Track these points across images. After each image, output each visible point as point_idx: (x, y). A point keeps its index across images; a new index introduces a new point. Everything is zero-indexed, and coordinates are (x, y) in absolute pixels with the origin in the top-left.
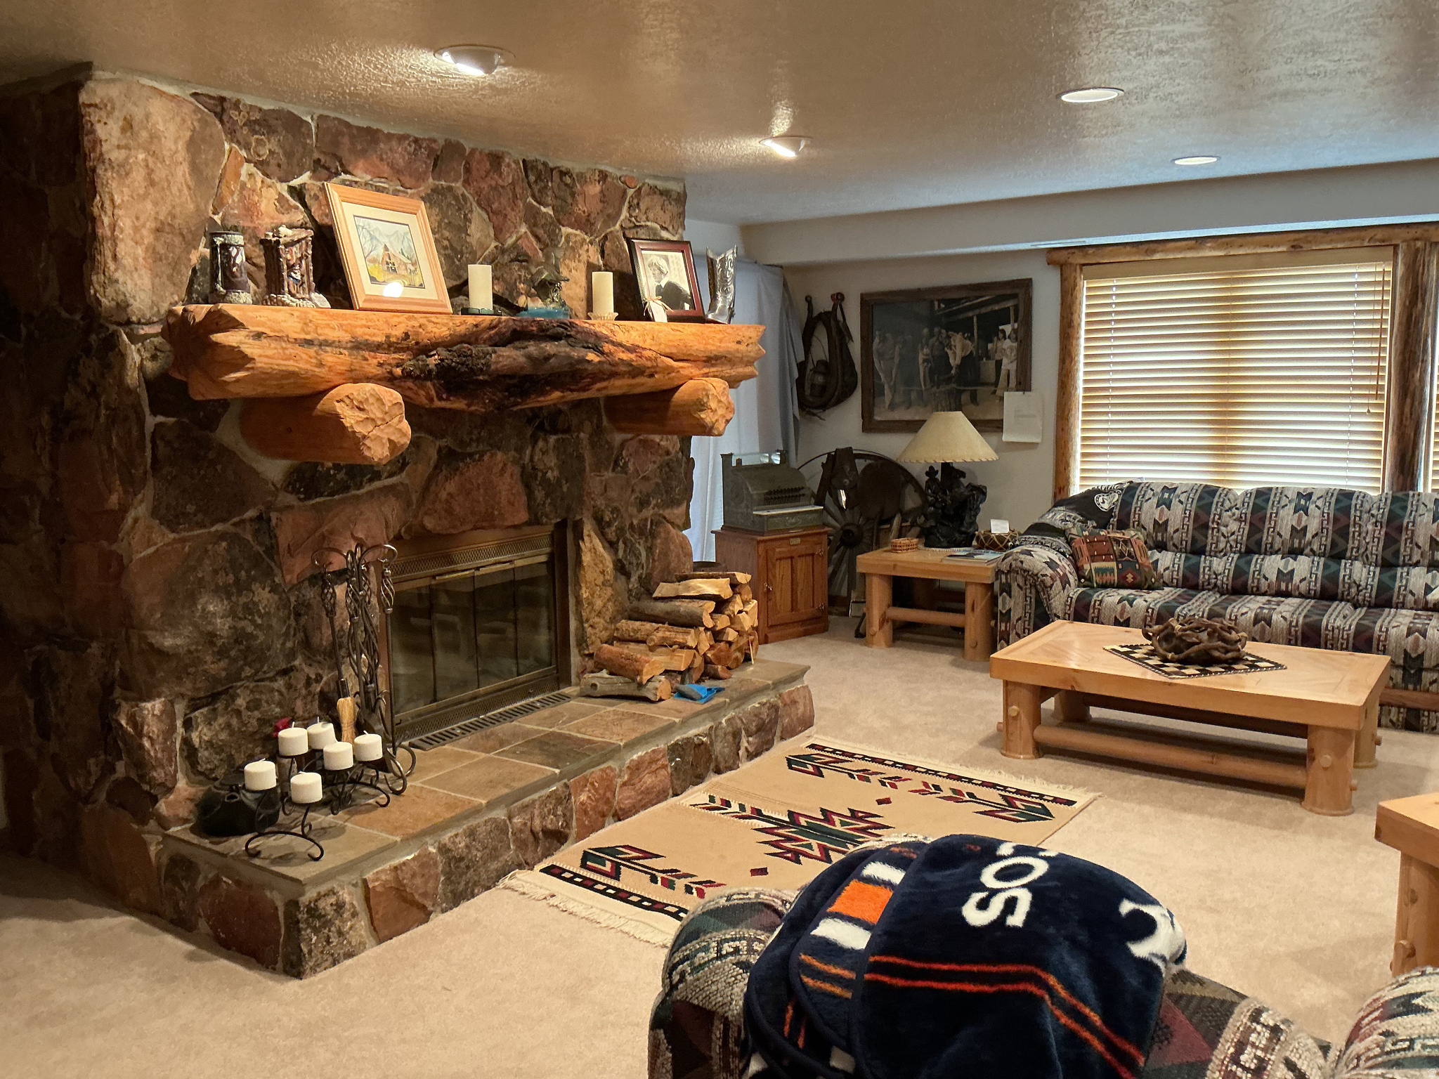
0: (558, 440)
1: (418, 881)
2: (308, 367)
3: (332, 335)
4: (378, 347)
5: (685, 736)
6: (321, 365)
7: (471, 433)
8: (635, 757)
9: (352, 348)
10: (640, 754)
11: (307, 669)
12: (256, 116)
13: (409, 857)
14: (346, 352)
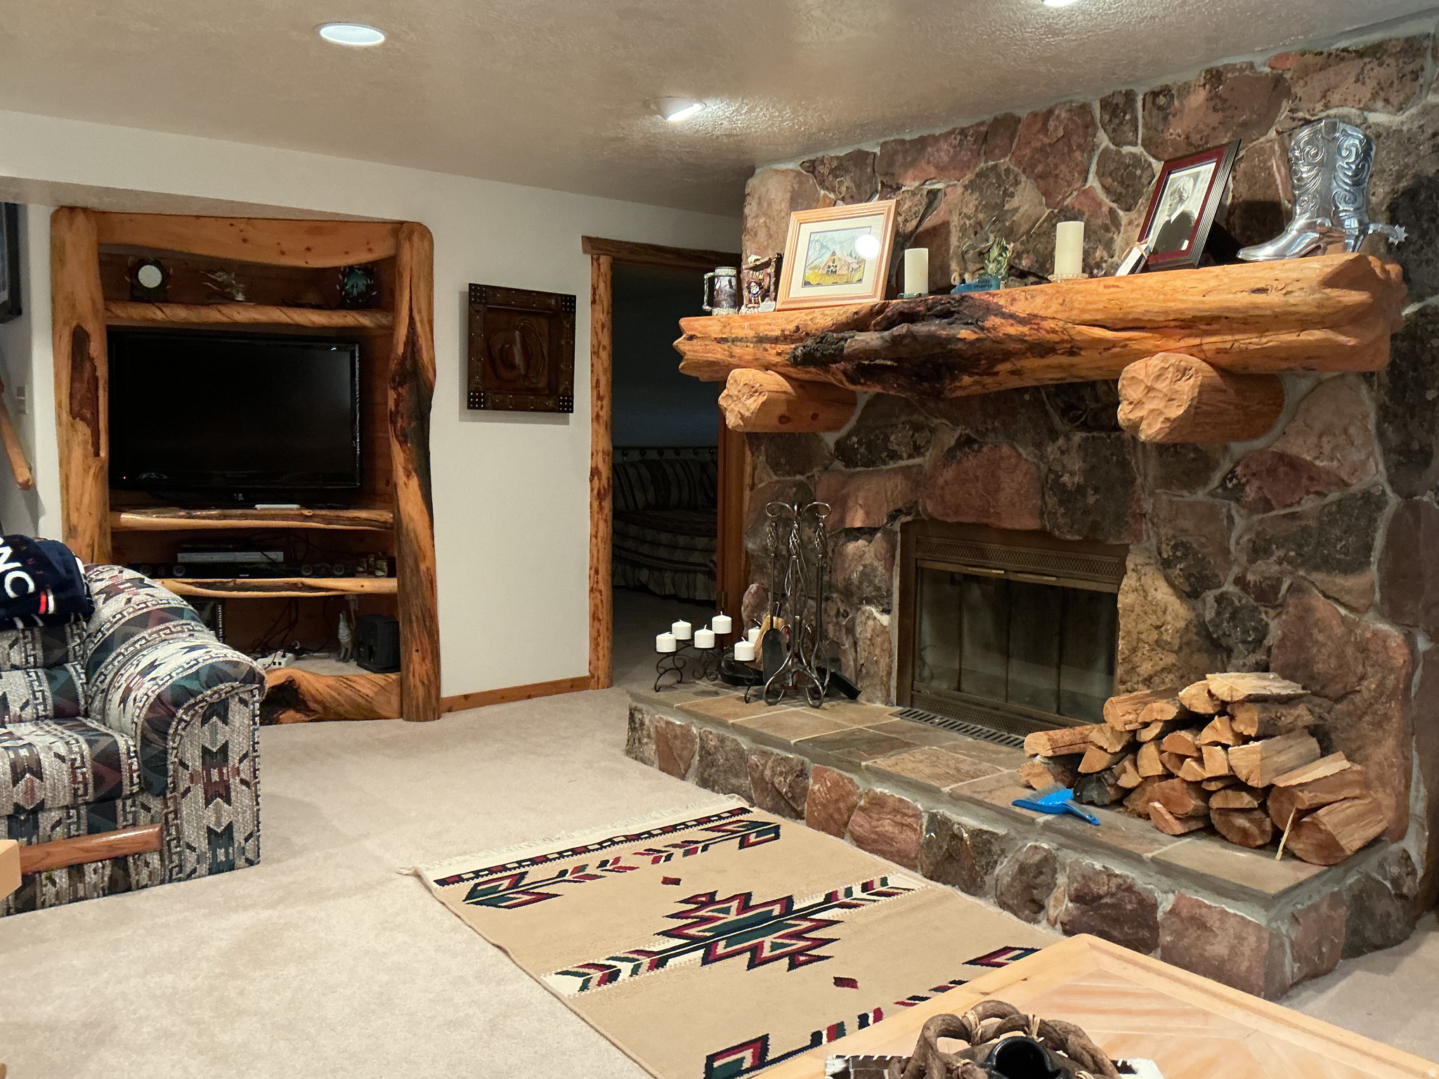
0: (1087, 438)
1: (678, 743)
2: (723, 357)
3: (740, 333)
4: (776, 340)
5: (948, 814)
6: (732, 356)
7: (985, 422)
8: (878, 790)
9: (757, 342)
10: (886, 791)
11: (839, 604)
12: (835, 164)
13: (678, 723)
14: (752, 345)
